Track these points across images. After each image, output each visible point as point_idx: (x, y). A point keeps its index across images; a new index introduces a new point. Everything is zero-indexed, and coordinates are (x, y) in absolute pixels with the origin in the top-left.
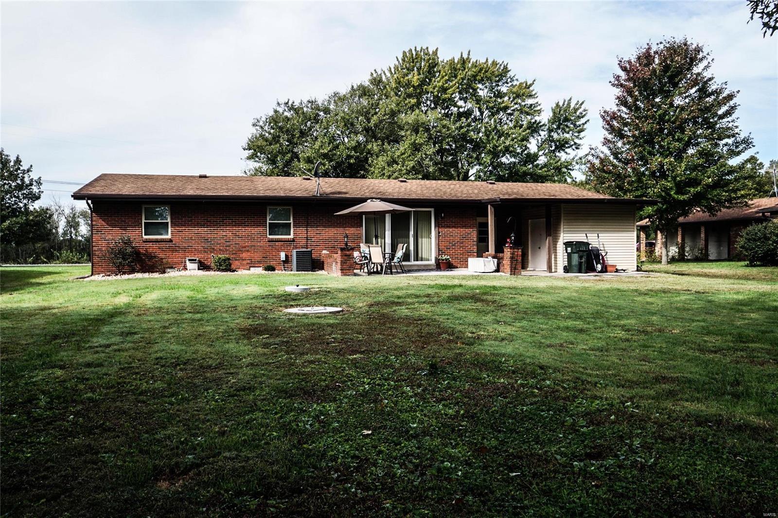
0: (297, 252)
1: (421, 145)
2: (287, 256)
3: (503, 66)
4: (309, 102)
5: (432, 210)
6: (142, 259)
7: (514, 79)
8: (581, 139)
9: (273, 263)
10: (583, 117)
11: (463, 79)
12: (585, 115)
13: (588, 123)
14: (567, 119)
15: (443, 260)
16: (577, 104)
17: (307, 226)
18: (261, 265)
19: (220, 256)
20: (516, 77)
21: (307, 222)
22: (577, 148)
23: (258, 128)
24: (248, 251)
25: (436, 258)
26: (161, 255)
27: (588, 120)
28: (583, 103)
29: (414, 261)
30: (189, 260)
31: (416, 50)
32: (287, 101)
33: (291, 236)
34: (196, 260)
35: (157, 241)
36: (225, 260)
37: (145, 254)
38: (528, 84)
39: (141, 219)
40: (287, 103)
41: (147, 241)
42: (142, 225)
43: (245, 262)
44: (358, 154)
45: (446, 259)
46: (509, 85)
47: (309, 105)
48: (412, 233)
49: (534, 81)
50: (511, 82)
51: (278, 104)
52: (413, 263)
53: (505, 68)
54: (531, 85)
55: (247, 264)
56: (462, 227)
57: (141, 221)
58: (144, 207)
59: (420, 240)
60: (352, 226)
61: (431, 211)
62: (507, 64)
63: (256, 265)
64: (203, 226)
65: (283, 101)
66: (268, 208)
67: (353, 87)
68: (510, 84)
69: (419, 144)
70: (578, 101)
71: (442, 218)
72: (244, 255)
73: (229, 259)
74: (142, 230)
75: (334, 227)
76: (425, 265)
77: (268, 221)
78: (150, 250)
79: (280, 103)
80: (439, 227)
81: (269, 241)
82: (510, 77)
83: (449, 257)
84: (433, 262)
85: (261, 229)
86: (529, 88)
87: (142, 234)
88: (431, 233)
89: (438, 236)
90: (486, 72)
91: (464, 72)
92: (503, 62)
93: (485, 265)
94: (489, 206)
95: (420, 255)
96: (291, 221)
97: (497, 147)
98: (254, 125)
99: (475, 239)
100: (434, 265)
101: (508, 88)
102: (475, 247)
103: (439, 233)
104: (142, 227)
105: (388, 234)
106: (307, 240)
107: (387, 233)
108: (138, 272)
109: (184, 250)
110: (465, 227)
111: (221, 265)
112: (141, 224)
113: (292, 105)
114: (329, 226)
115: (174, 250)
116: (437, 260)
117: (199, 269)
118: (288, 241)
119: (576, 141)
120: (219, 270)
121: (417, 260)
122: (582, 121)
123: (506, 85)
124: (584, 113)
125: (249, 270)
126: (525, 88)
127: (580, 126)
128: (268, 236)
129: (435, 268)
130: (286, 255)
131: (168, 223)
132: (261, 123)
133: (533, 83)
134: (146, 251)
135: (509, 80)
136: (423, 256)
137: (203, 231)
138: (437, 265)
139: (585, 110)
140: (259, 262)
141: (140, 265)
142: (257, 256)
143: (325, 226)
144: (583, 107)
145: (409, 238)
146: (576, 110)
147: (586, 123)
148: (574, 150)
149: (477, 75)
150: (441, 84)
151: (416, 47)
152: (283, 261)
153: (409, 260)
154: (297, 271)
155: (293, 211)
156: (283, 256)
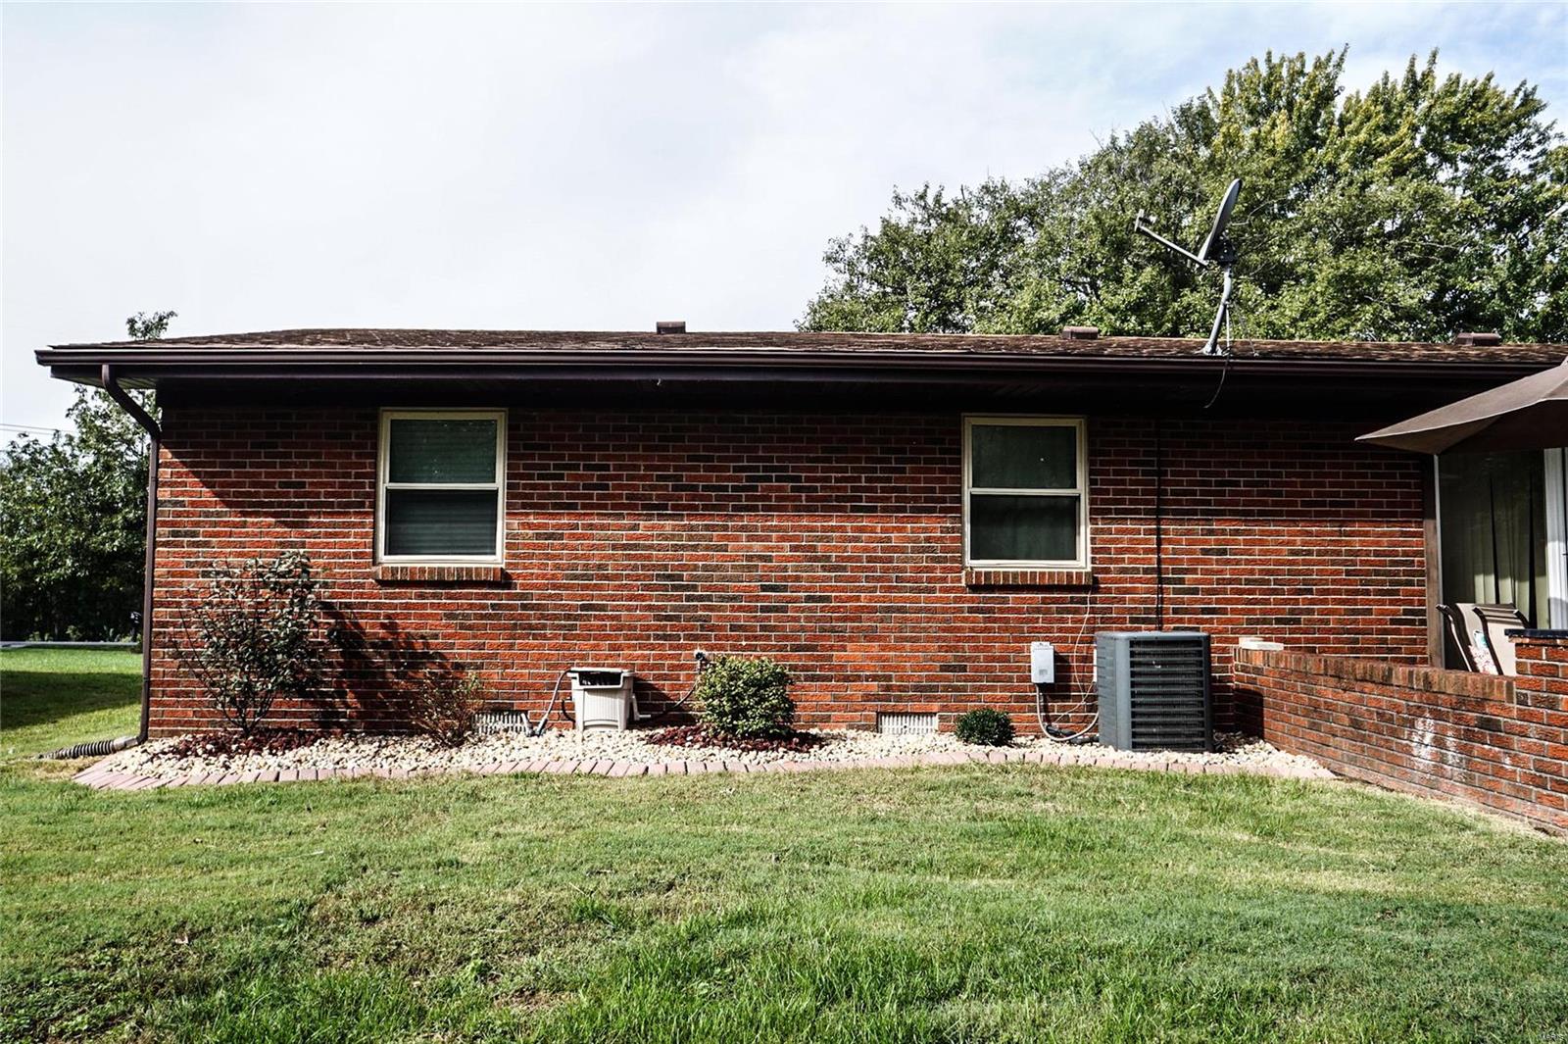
0: (1133, 643)
2: (1061, 663)
3: (1521, 94)
4: (986, 189)
6: (369, 664)
7: (1551, 133)
9: (994, 699)
17: (1158, 515)
18: (935, 706)
19: (735, 660)
20: (1557, 129)
21: (1160, 493)
23: (840, 266)
24: (871, 636)
26: (460, 652)
30: (585, 677)
31: (1269, 60)
32: (921, 191)
33: (1082, 563)
34: (614, 678)
35: (440, 582)
36: (761, 685)
37: (386, 645)
39: (375, 475)
40: (922, 197)
41: (393, 582)
42: (374, 505)
43: (855, 690)
46: (1533, 152)
50: (1539, 142)
51: (898, 200)
53: (1529, 99)
55: (867, 698)
57: (374, 485)
58: (387, 419)
62: (1534, 89)
63: (910, 706)
64: (657, 508)
65: (909, 191)
66: (971, 422)
72: (854, 654)
73: (782, 679)
74: (375, 526)
75: (1293, 516)
77: (968, 490)
78: (408, 625)
79: (902, 197)
81: (975, 588)
82: (1536, 131)
85: (933, 526)
87: (374, 545)
92: (1523, 84)
96: (1081, 488)
98: (829, 259)
101: (1530, 162)
104: (375, 514)
106: (1161, 581)
107: (1553, 548)
108: (348, 731)
109: (570, 623)
111: (739, 712)
112: (375, 495)
113: (937, 200)
115: (524, 623)
117: (631, 724)
118: (1070, 586)
120: (729, 737)
125: (877, 728)
128: (969, 562)
130: (1057, 658)
131: (495, 493)
132: (850, 252)
134: (391, 628)
135: (1534, 138)
137: (656, 532)
140: (925, 691)
141: (358, 696)
142: (915, 660)
149: (1461, 115)
150: (1362, 136)
151: (1269, 53)
152: (1043, 687)
154: (1135, 746)
155: (1091, 443)
156: (1041, 660)
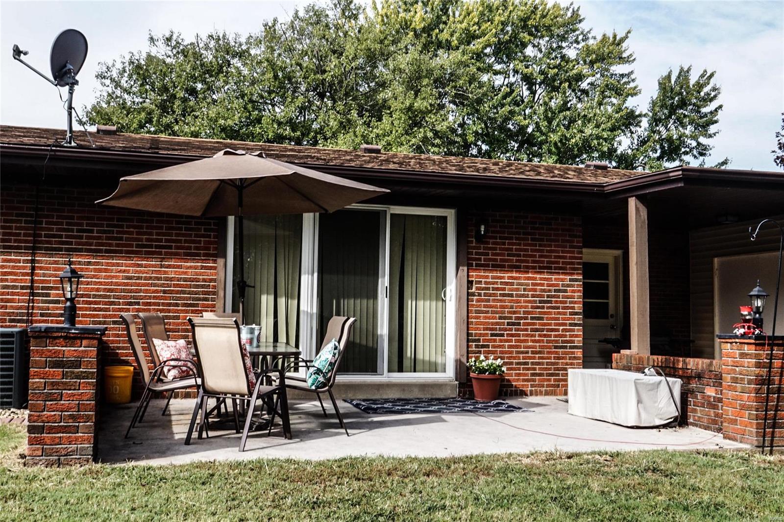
1: (425, 113)
3: (571, 10)
4: (212, 38)
5: (450, 214)
7: (590, 36)
8: (710, 136)
10: (711, 100)
11: (504, 24)
12: (715, 96)
13: (720, 111)
14: (683, 104)
15: (482, 371)
16: (702, 76)
17: (34, 250)
20: (593, 33)
21: (35, 235)
22: (702, 154)
23: (108, 82)
25: (459, 364)
27: (720, 107)
28: (712, 75)
29: (389, 371)
32: (168, 35)
38: (618, 38)
40: (169, 39)
44: (299, 133)
45: (493, 370)
46: (580, 46)
47: (212, 44)
48: (384, 282)
49: (629, 32)
50: (583, 40)
51: (153, 41)
52: (385, 376)
53: (575, 14)
54: (622, 40)
56: (542, 268)
59: (409, 304)
60: (191, 255)
61: (444, 219)
62: (579, 8)
67: (297, 12)
68: (582, 44)
69: (421, 112)
70: (705, 71)
71: (480, 239)
75: (130, 254)
76: (423, 386)
79: (155, 37)
80: (469, 266)
82: (582, 33)
83: (499, 362)
84: (449, 374)
86: (618, 44)
88: (444, 286)
89: (468, 295)
90: (543, 16)
91: (506, 14)
92: (572, 4)
93: (639, 401)
94: (632, 202)
95: (409, 352)
97: (568, 140)
99: (578, 307)
100: (453, 386)
101: (578, 52)
102: (579, 331)
103: (470, 283)
105: (309, 283)
106: (33, 294)
107: (305, 279)
110: (548, 268)
113: (178, 42)
114: (111, 253)
116: (462, 370)
119: (702, 140)
121: (401, 369)
122: (712, 106)
123: (575, 45)
124: (713, 94)
126: (613, 43)
127: (706, 115)
129: (455, 394)
132: (115, 74)
133: (626, 37)
135: (580, 37)
136: (420, 356)
138: (461, 385)
139: (714, 89)
143: (95, 252)
144: (712, 82)
145: (375, 297)
146: (700, 86)
147: (716, 110)
148: (695, 157)
149: (529, 18)
150: (464, 25)
153: (372, 368)
